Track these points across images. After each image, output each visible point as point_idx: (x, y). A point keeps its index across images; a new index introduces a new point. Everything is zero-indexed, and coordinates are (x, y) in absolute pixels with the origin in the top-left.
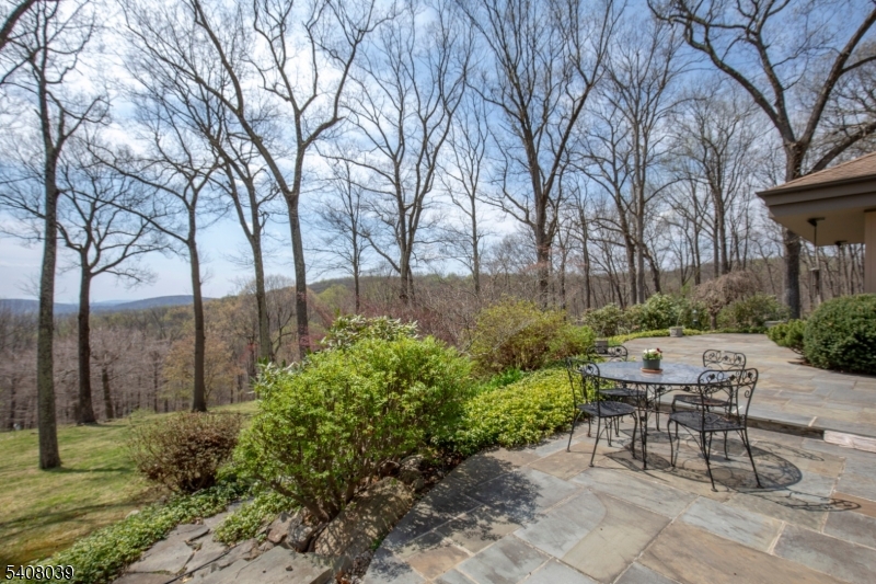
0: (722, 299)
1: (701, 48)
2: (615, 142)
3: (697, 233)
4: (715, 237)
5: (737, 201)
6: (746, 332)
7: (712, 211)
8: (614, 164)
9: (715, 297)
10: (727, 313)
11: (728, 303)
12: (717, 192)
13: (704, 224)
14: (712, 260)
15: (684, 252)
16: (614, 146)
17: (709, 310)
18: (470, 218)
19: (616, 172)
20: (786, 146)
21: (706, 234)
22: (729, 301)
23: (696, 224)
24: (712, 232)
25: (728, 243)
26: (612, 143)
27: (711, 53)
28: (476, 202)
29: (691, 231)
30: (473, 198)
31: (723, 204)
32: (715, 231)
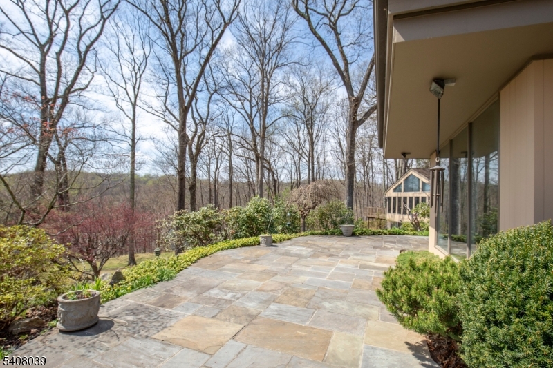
0: (310, 204)
1: (303, 16)
2: (251, 86)
3: (300, 159)
4: (309, 162)
5: (320, 143)
6: (326, 234)
7: (307, 146)
8: (250, 102)
9: (305, 201)
10: (313, 216)
11: (314, 207)
12: (311, 134)
13: (304, 155)
14: (307, 177)
15: (293, 171)
16: (251, 89)
17: (300, 213)
18: (131, 122)
19: (251, 107)
20: (350, 99)
21: (304, 160)
22: (315, 205)
23: (299, 154)
24: (307, 159)
25: (315, 166)
26: (249, 87)
27: (309, 21)
28: (137, 108)
29: (296, 158)
30: (134, 105)
31: (313, 143)
32: (309, 159)
